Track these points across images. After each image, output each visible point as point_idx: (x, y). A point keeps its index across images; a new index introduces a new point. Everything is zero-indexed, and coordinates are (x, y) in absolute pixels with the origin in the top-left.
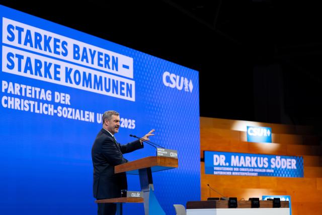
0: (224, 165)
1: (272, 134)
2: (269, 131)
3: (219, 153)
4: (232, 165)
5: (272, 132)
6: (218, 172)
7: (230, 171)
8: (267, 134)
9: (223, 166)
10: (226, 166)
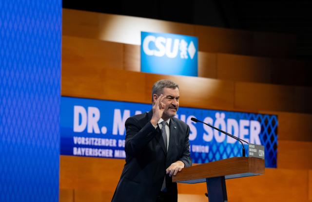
0: (97, 131)
1: (200, 54)
2: (192, 45)
3: (87, 101)
4: (115, 132)
5: (199, 48)
6: (83, 150)
7: (108, 148)
8: (188, 54)
9: (94, 135)
10: (101, 136)
